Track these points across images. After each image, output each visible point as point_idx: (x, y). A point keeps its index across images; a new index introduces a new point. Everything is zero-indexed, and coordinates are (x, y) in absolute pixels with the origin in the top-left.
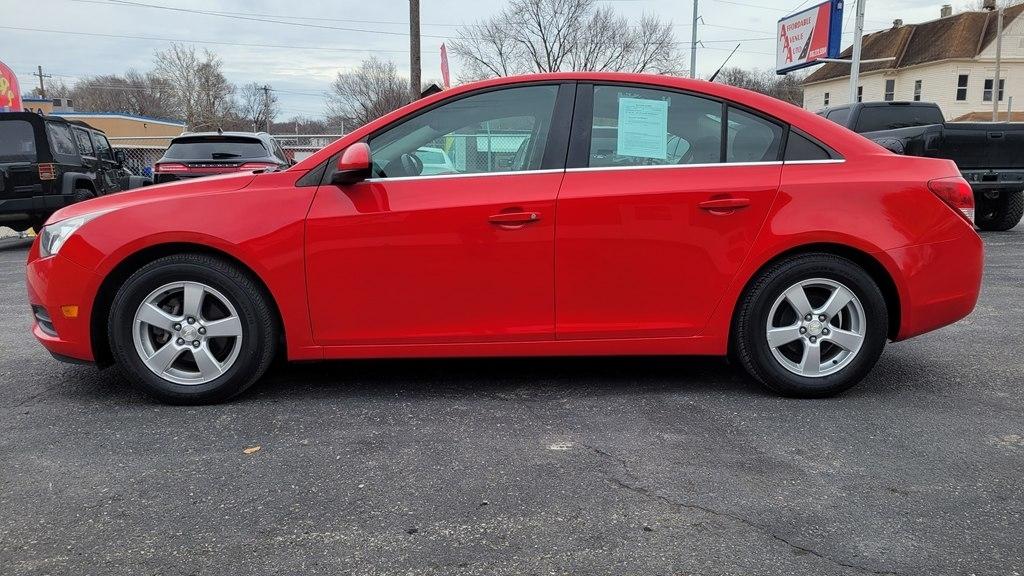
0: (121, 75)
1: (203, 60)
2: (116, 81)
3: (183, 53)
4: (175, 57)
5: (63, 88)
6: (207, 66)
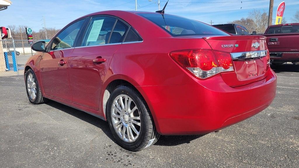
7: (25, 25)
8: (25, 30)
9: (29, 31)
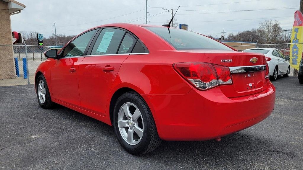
0: (250, 30)
1: (274, 23)
2: (249, 32)
3: (268, 22)
4: (265, 23)
5: (233, 35)
6: (276, 25)
7: (36, 31)
8: (36, 36)
9: (40, 37)
